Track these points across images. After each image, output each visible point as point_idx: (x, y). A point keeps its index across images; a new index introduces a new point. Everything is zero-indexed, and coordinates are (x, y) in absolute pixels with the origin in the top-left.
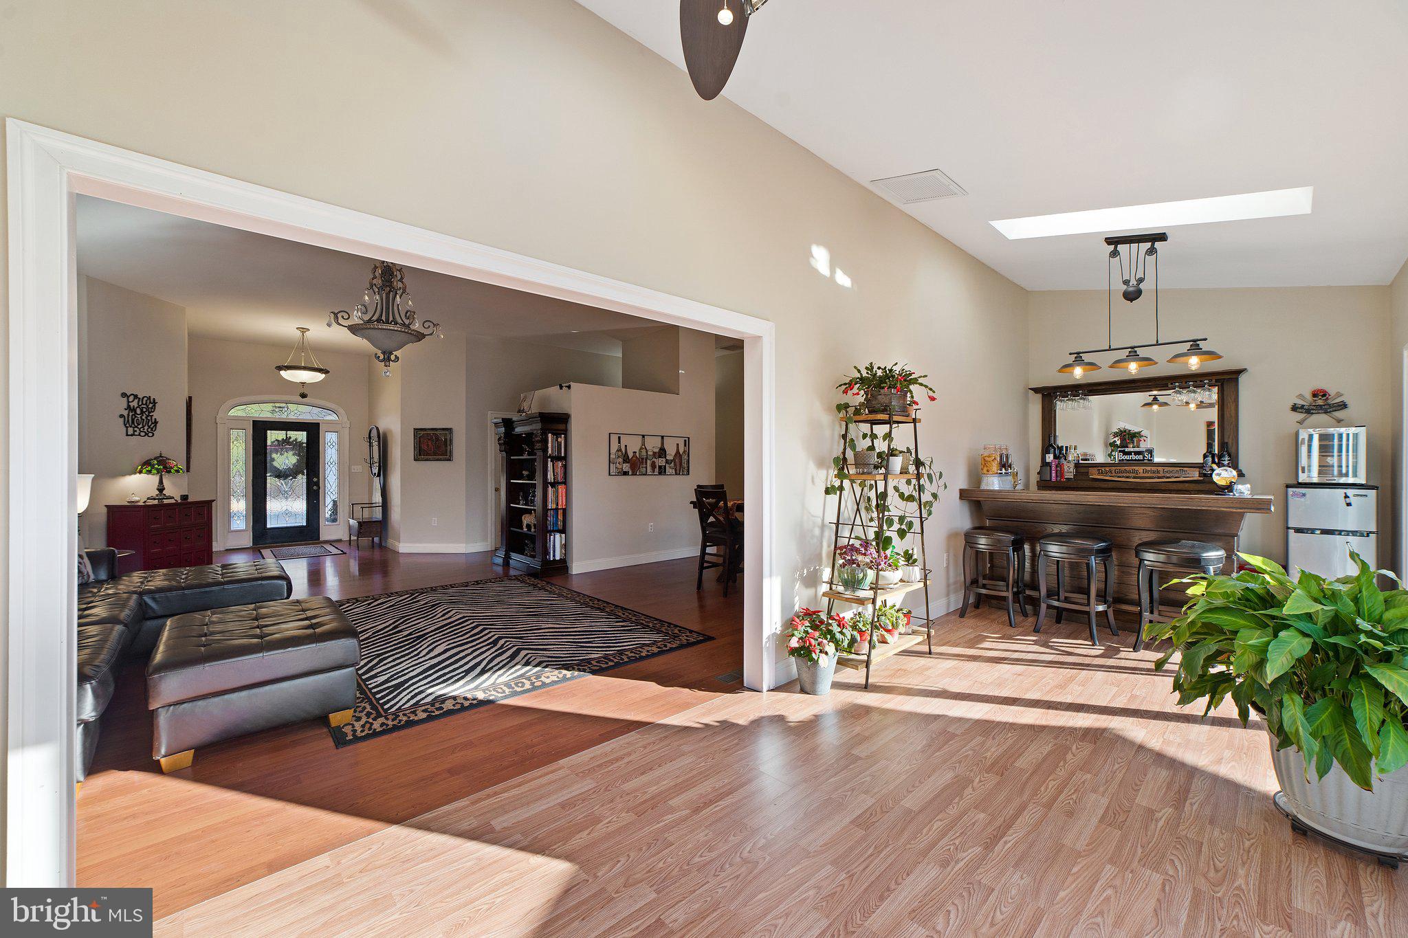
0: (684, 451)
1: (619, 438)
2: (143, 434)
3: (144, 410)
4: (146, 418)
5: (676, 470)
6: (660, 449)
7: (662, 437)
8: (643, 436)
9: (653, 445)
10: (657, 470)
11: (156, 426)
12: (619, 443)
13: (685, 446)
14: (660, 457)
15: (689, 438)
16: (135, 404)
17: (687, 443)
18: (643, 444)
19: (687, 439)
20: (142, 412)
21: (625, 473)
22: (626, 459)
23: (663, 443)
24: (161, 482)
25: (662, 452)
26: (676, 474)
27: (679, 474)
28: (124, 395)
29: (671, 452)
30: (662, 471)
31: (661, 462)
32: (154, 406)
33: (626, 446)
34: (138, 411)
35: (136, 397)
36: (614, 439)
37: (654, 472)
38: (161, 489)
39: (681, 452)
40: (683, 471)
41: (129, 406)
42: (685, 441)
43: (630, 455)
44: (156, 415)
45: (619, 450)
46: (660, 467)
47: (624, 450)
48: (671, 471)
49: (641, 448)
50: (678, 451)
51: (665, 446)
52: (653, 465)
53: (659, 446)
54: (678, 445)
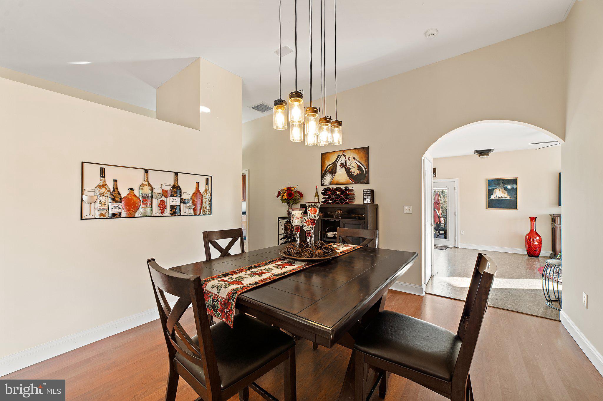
0: (206, 191)
1: (103, 171)
5: (195, 210)
6: (173, 187)
7: (176, 174)
8: (146, 171)
9: (161, 182)
10: (168, 211)
13: (207, 184)
14: (172, 196)
15: (212, 177)
17: (209, 181)
18: (146, 180)
19: (209, 178)
21: (114, 216)
22: (116, 197)
23: (176, 181)
25: (176, 190)
26: (195, 214)
27: (199, 214)
29: (188, 192)
30: (174, 211)
31: (174, 201)
33: (116, 181)
37: (162, 212)
39: (202, 190)
40: (204, 211)
42: (207, 180)
43: (124, 193)
45: (103, 185)
46: (172, 207)
47: (111, 186)
48: (187, 211)
49: (142, 185)
50: (197, 190)
51: (180, 184)
52: (162, 206)
53: (172, 183)
54: (197, 183)
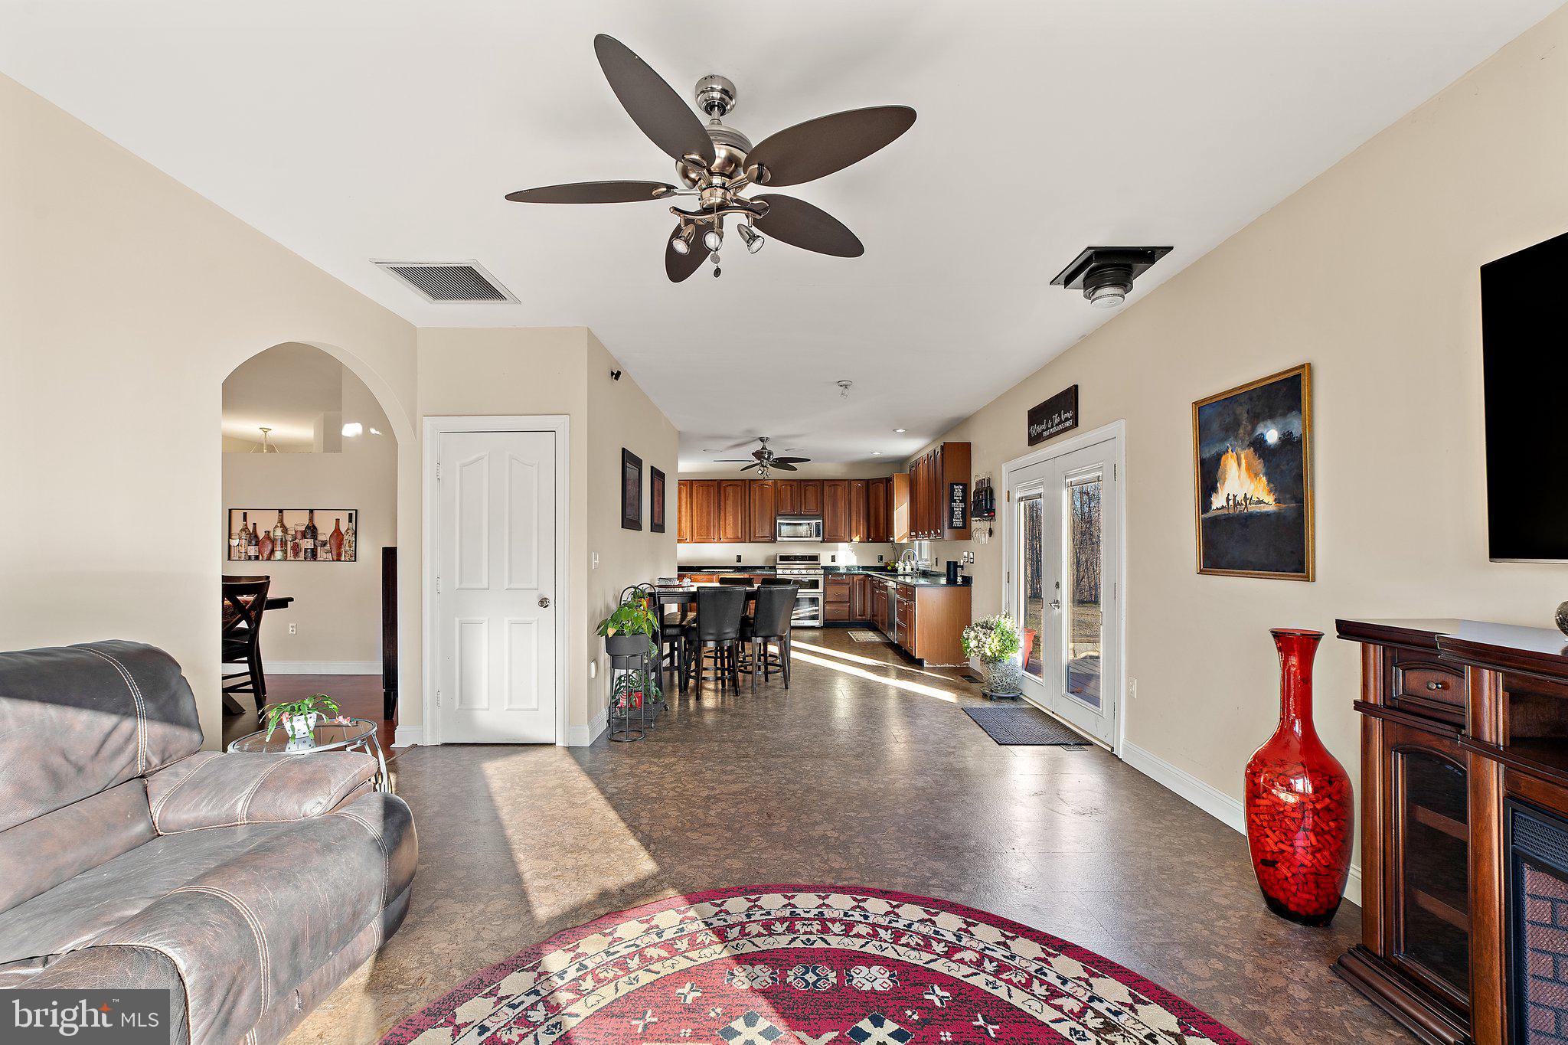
0: (349, 529)
1: (245, 515)
5: (333, 555)
6: (308, 527)
7: (311, 511)
8: (281, 511)
9: (296, 521)
10: (302, 554)
12: (245, 519)
13: (350, 521)
14: (307, 537)
15: (357, 511)
17: (353, 517)
18: (281, 520)
19: (354, 513)
22: (253, 537)
23: (311, 519)
25: (311, 530)
26: (334, 560)
27: (340, 560)
29: (325, 530)
30: (311, 555)
31: (307, 544)
33: (255, 524)
36: (237, 517)
37: (297, 556)
39: (343, 530)
40: (344, 556)
42: (350, 515)
43: (261, 535)
45: (245, 529)
46: (307, 550)
47: (251, 528)
48: (324, 556)
49: (276, 527)
50: (337, 530)
51: (316, 523)
52: (296, 550)
53: (307, 522)
54: (338, 520)
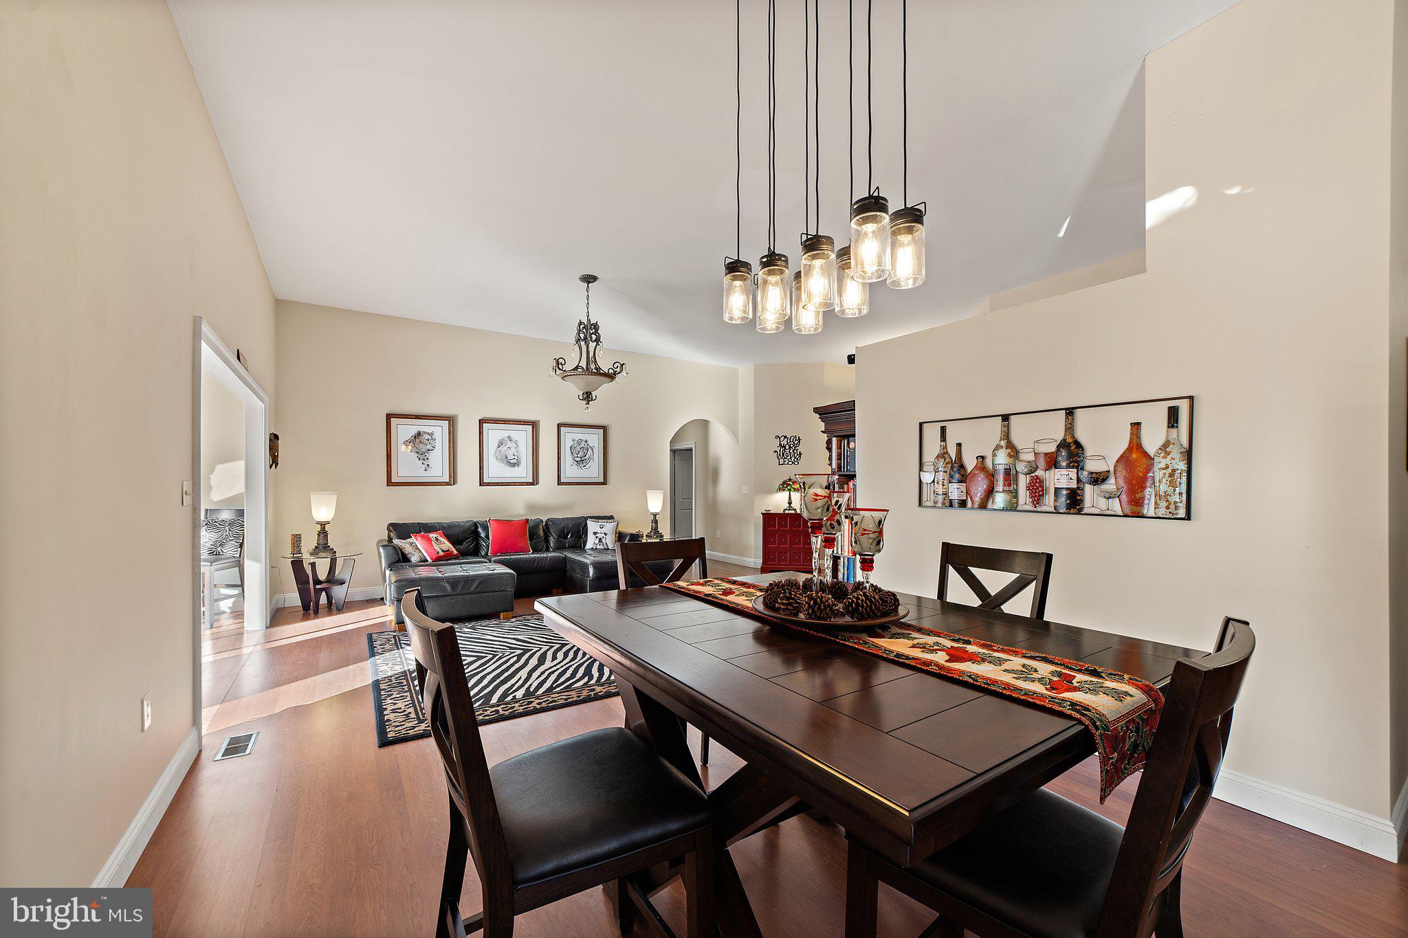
0: (1169, 445)
1: (943, 430)
2: (790, 463)
3: (792, 446)
4: (793, 451)
6: (1063, 445)
8: (1006, 418)
9: (1038, 435)
10: (1049, 500)
11: (800, 456)
12: (943, 438)
13: (1174, 424)
15: (1190, 401)
16: (785, 442)
18: (1006, 436)
19: (1182, 404)
20: (790, 447)
22: (958, 471)
23: (1070, 428)
24: (790, 498)
25: (1072, 451)
28: (777, 437)
31: (1062, 478)
32: (799, 442)
33: (959, 445)
34: (787, 446)
35: (785, 437)
36: (932, 433)
37: (1037, 502)
38: (790, 503)
40: (1163, 505)
41: (780, 444)
42: (1174, 409)
43: (970, 464)
44: (800, 449)
45: (944, 454)
46: (1062, 491)
47: (952, 452)
48: (1102, 504)
49: (998, 447)
50: (1135, 445)
51: (1081, 436)
52: (1037, 490)
53: (1060, 435)
54: (1136, 426)
